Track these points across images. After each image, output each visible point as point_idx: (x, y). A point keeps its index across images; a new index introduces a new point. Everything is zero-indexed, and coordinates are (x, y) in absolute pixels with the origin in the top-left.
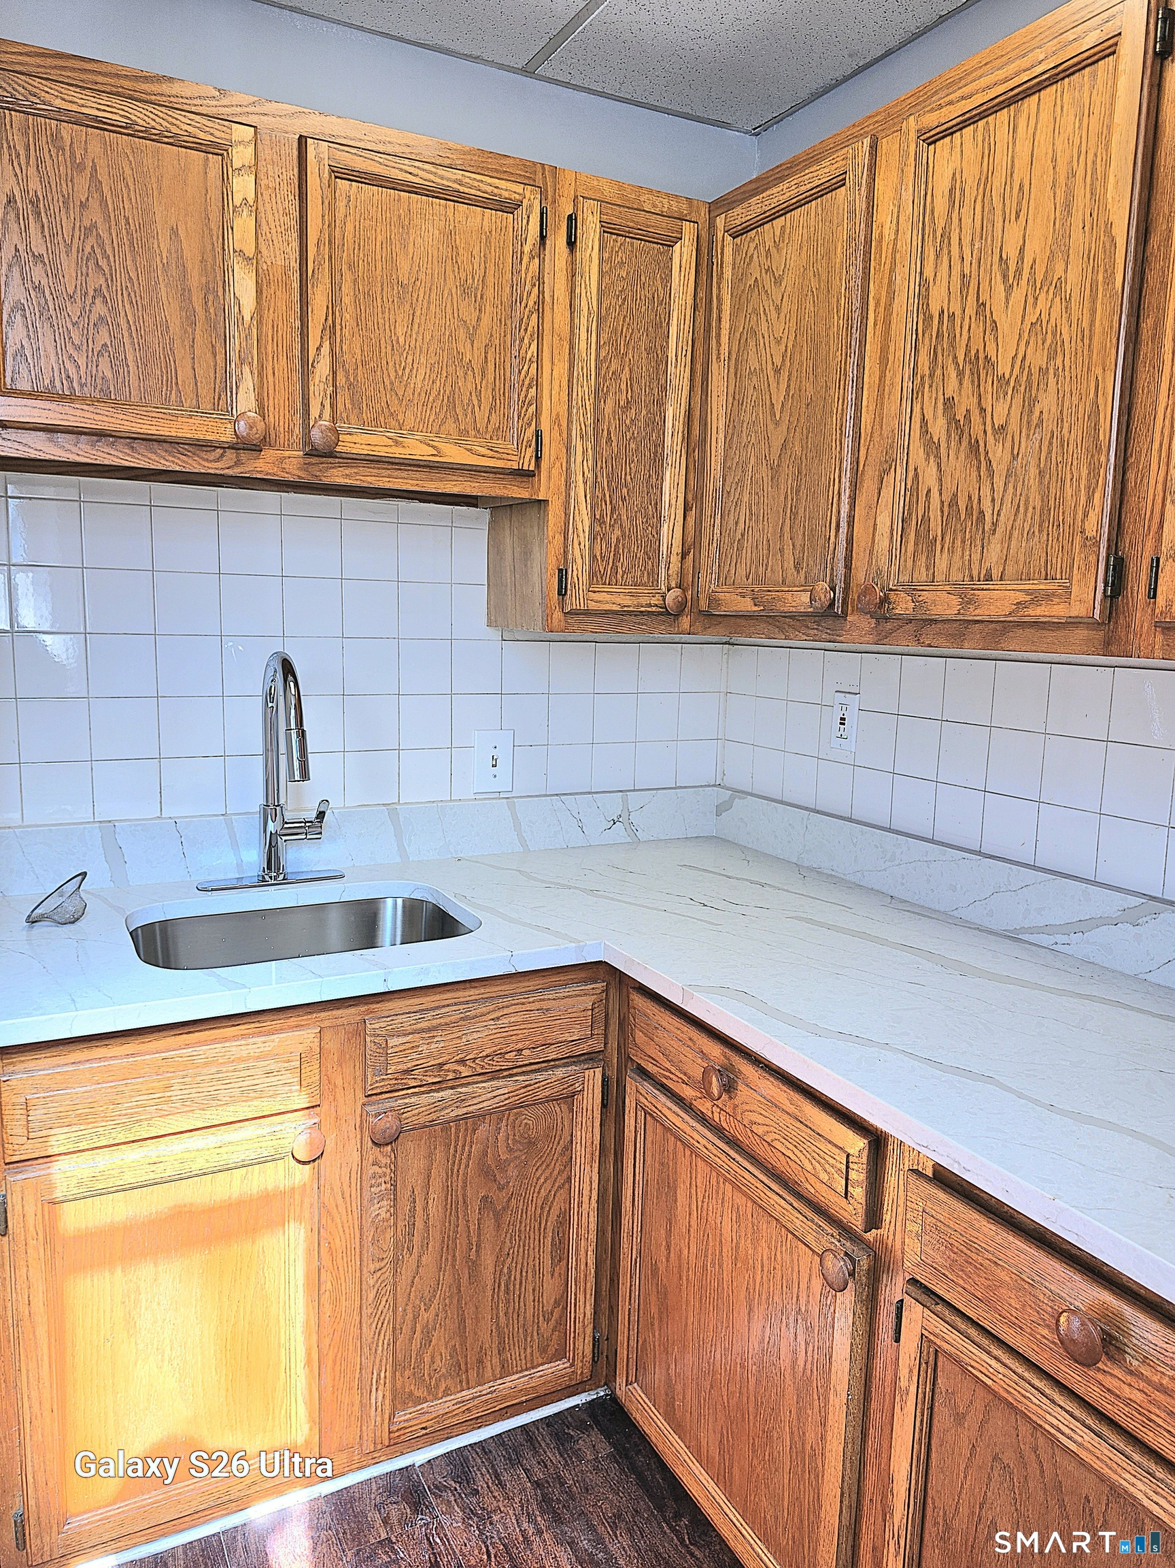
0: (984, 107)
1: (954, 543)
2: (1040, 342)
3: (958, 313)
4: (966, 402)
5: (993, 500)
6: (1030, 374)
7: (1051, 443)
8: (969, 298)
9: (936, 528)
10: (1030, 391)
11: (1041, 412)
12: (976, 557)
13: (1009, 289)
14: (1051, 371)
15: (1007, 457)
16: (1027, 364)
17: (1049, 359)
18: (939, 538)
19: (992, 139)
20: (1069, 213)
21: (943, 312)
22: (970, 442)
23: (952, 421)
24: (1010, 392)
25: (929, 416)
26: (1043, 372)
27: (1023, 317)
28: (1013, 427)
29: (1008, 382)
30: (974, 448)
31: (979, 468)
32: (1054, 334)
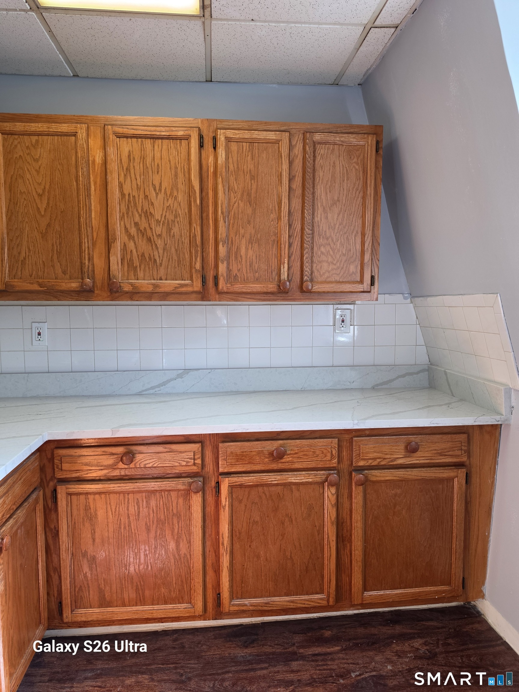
0: (142, 136)
1: (145, 268)
2: (171, 213)
3: (137, 196)
4: (144, 224)
5: (159, 256)
6: (168, 221)
7: (178, 242)
8: (141, 192)
9: (136, 263)
10: (169, 226)
11: (174, 233)
12: (155, 273)
13: (157, 194)
14: (176, 222)
15: (163, 244)
16: (167, 218)
17: (175, 218)
18: (138, 266)
19: (145, 146)
20: (177, 178)
21: (130, 194)
22: (147, 237)
23: (138, 230)
24: (161, 225)
25: (128, 226)
26: (173, 221)
27: (164, 203)
28: (164, 234)
29: (160, 222)
30: (149, 240)
31: (152, 246)
32: (176, 211)
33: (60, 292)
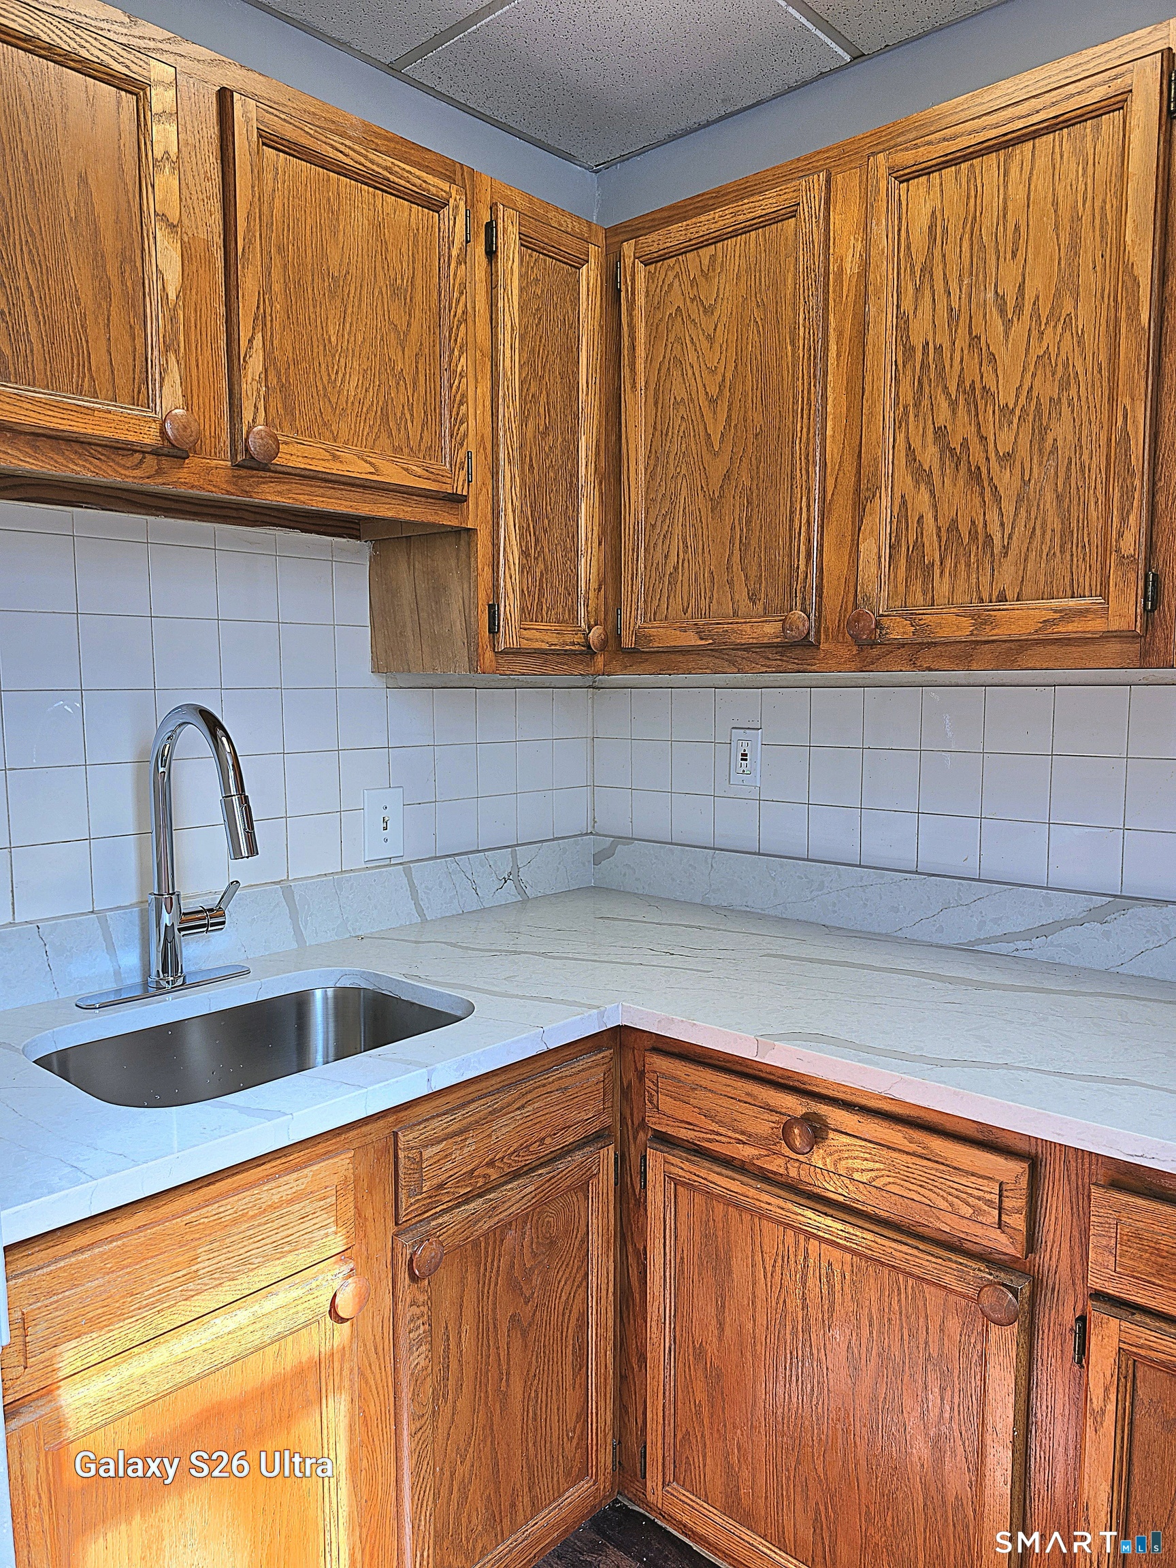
0: (971, 150)
1: (956, 566)
2: (1049, 374)
3: (946, 345)
4: (963, 429)
5: (1002, 524)
6: (1039, 403)
7: (1068, 469)
8: (959, 331)
9: (932, 552)
10: (1040, 419)
11: (1055, 440)
12: (985, 580)
13: (1008, 324)
14: (1064, 401)
15: (1017, 483)
16: (1035, 394)
17: (1061, 389)
18: (938, 562)
19: (979, 181)
20: (1077, 254)
21: (927, 344)
22: (969, 470)
23: (946, 449)
24: (1016, 421)
25: (916, 443)
26: (1055, 402)
27: (1027, 350)
28: (1023, 452)
29: (1012, 412)
30: (975, 475)
31: (982, 494)
32: (1066, 366)
33: (744, 650)
